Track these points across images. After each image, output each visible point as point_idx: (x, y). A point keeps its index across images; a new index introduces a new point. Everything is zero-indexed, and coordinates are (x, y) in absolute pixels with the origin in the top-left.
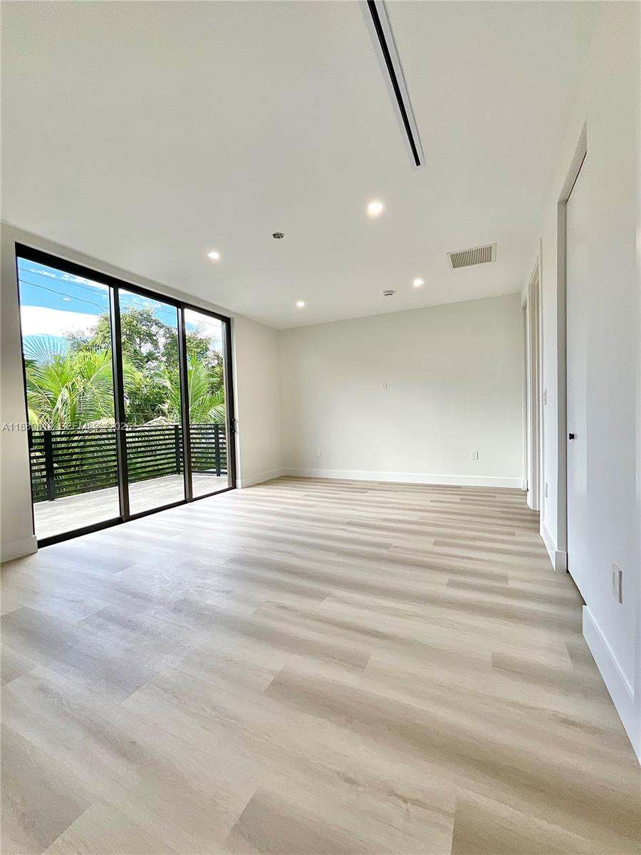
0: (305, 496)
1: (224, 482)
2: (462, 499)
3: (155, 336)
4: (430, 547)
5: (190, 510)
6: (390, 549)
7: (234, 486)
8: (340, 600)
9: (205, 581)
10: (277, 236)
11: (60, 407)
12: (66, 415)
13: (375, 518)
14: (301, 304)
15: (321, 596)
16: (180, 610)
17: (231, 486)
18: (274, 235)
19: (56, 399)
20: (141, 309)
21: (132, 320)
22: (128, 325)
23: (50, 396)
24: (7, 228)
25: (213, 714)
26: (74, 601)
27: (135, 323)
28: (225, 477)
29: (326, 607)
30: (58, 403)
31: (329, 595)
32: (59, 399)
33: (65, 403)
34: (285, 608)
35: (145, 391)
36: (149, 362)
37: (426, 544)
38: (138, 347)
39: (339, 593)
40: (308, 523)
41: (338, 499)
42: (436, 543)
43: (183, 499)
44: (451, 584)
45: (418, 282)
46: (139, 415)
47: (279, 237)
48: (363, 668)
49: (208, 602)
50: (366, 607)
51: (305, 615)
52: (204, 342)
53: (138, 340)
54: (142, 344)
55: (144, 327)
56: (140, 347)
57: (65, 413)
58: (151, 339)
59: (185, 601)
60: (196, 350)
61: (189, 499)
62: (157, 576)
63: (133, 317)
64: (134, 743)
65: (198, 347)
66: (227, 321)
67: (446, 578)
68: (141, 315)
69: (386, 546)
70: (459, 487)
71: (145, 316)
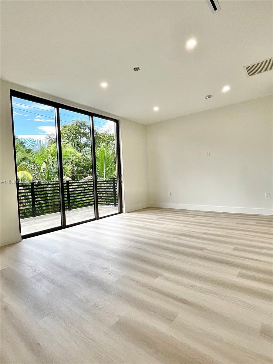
0: (159, 218)
1: (116, 210)
2: (257, 223)
3: (88, 134)
4: (230, 251)
5: (97, 224)
6: (204, 251)
7: (121, 212)
8: (167, 279)
9: (94, 262)
10: (136, 69)
11: (42, 171)
12: (45, 175)
13: (198, 232)
14: (156, 109)
15: (156, 275)
16: (78, 276)
17: (120, 212)
18: (134, 69)
19: (41, 168)
20: (81, 121)
21: (76, 126)
22: (74, 129)
23: (38, 166)
24: (3, 82)
25: (82, 335)
26: (30, 266)
27: (78, 128)
28: (117, 207)
29: (158, 282)
30: (41, 170)
31: (160, 275)
32: (42, 168)
33: (44, 170)
34: (134, 280)
35: (82, 163)
36: (85, 148)
37: (229, 249)
38: (79, 140)
39: (167, 274)
40: (157, 233)
41: (178, 220)
42: (235, 249)
43: (94, 218)
44: (240, 275)
45: (226, 89)
46: (80, 175)
47: (137, 70)
48: (172, 321)
49: (93, 273)
50: (182, 285)
51: (144, 285)
52: (112, 136)
53: (79, 137)
54: (82, 139)
55: (83, 130)
56: (80, 140)
57: (44, 175)
58: (85, 136)
59: (81, 271)
60: (108, 140)
61: (97, 218)
62: (71, 257)
63: (77, 125)
64: (39, 344)
65: (109, 139)
66: (117, 121)
67: (237, 271)
68: (81, 124)
69: (202, 249)
70: (257, 215)
71: (83, 124)
